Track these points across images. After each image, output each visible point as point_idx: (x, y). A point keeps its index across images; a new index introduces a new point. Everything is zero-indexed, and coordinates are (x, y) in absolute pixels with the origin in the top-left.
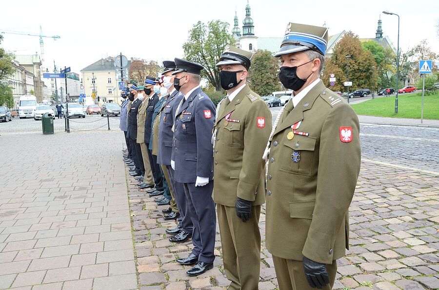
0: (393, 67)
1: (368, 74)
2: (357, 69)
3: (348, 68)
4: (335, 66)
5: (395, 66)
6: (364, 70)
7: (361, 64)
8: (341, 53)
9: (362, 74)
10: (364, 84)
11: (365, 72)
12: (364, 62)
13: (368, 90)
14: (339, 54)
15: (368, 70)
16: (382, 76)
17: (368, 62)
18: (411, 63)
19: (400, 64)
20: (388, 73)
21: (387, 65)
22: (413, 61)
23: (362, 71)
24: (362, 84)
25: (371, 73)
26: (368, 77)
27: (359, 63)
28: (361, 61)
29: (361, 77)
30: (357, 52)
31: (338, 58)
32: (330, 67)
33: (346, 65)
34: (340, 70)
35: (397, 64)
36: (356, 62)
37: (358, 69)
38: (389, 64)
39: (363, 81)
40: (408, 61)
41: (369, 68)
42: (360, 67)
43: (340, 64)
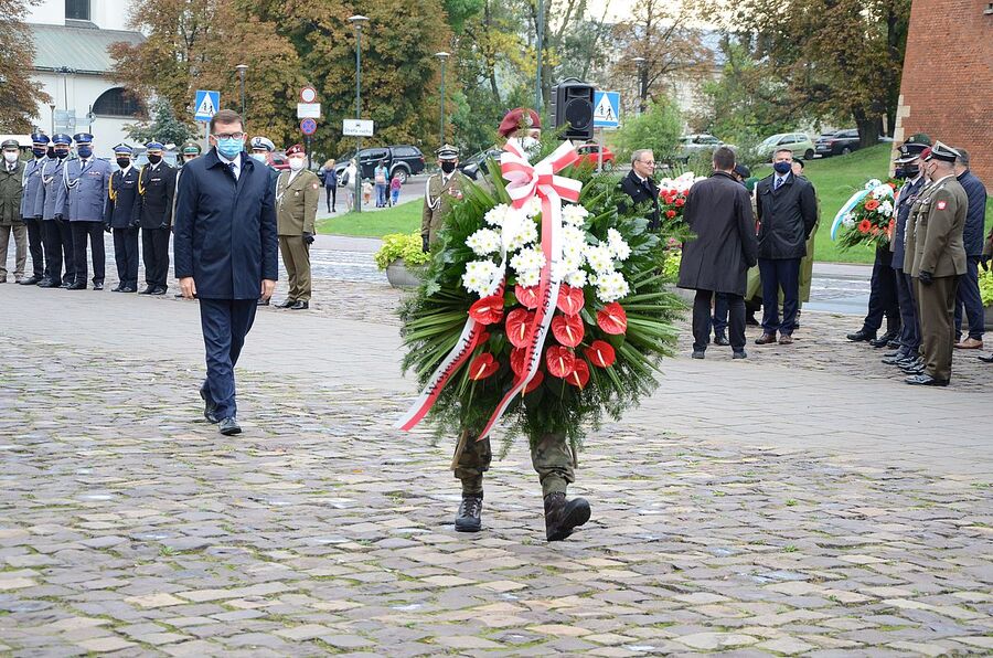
0: (522, 40)
1: (415, 75)
2: (366, 52)
3: (322, 44)
4: (264, 26)
5: (531, 37)
6: (397, 55)
7: (381, 28)
9: (385, 77)
10: (397, 122)
11: (399, 64)
12: (397, 20)
13: (411, 152)
15: (413, 56)
16: (471, 87)
17: (414, 19)
18: (602, 29)
19: (554, 26)
20: (497, 70)
21: (495, 36)
22: (609, 20)
23: (388, 62)
24: (385, 124)
25: (427, 73)
26: (413, 93)
27: (375, 22)
28: (382, 13)
29: (384, 91)
32: (237, 33)
33: (312, 26)
34: (288, 48)
35: (541, 28)
37: (371, 52)
38: (501, 29)
40: (587, 17)
41: (421, 47)
42: (378, 41)
43: (286, 18)
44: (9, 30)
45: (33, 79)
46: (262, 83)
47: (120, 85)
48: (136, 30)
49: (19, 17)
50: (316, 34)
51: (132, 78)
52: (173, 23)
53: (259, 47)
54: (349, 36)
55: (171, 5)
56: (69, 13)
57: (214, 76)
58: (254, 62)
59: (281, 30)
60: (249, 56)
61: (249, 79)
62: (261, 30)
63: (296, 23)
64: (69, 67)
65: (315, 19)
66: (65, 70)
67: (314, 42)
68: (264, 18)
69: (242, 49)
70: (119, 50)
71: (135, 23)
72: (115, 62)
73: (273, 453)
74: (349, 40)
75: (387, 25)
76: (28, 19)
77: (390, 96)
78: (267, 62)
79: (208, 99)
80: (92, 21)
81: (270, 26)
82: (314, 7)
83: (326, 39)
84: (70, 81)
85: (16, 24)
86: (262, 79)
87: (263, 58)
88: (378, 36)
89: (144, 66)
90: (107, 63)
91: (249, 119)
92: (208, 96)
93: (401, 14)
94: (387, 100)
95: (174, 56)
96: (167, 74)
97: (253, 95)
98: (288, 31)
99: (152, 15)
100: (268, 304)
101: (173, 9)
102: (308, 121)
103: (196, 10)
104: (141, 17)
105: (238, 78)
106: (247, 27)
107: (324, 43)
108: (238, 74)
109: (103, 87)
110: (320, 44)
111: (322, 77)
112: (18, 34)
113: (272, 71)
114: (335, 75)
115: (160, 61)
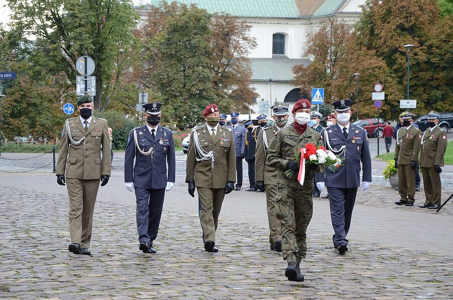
2: (425, 63)
3: (400, 60)
4: (369, 52)
6: (443, 64)
7: (434, 49)
8: (384, 19)
10: (443, 99)
11: (444, 68)
12: (444, 44)
14: (379, 22)
23: (436, 68)
24: (436, 102)
27: (431, 47)
28: (434, 41)
30: (424, 18)
31: (376, 32)
32: (355, 56)
33: (396, 50)
34: (383, 64)
36: (421, 43)
37: (428, 62)
39: (438, 93)
42: (432, 56)
43: (381, 47)
44: (240, 62)
45: (251, 86)
46: (368, 82)
47: (298, 87)
48: (306, 58)
49: (245, 55)
50: (397, 55)
51: (304, 83)
52: (326, 53)
53: (366, 64)
54: (416, 54)
55: (324, 44)
56: (275, 51)
57: (343, 79)
58: (363, 71)
59: (378, 53)
60: (361, 68)
61: (360, 81)
62: (368, 54)
63: (386, 50)
64: (273, 79)
65: (397, 46)
66: (270, 81)
67: (396, 59)
68: (369, 47)
69: (357, 65)
70: (298, 69)
71: (306, 54)
72: (295, 75)
73: (257, 266)
74: (416, 57)
75: (437, 48)
76: (250, 56)
77: (439, 86)
78: (370, 71)
79: (318, 93)
80: (286, 54)
81: (373, 52)
82: (396, 40)
83: (403, 57)
84: (273, 86)
85: (244, 59)
86: (368, 80)
87: (368, 69)
88: (432, 54)
89: (310, 77)
90: (292, 76)
91: (360, 101)
92: (318, 91)
93: (445, 41)
94: (437, 88)
95: (325, 70)
96: (321, 80)
97: (363, 88)
98: (382, 54)
99: (315, 50)
100: (319, 196)
101: (325, 46)
102: (378, 101)
103: (337, 46)
104: (310, 51)
105: (355, 80)
106: (360, 53)
107: (402, 59)
108: (355, 78)
109: (290, 88)
110: (399, 60)
111: (401, 77)
112: (244, 64)
113: (373, 75)
114: (409, 75)
115: (318, 73)
